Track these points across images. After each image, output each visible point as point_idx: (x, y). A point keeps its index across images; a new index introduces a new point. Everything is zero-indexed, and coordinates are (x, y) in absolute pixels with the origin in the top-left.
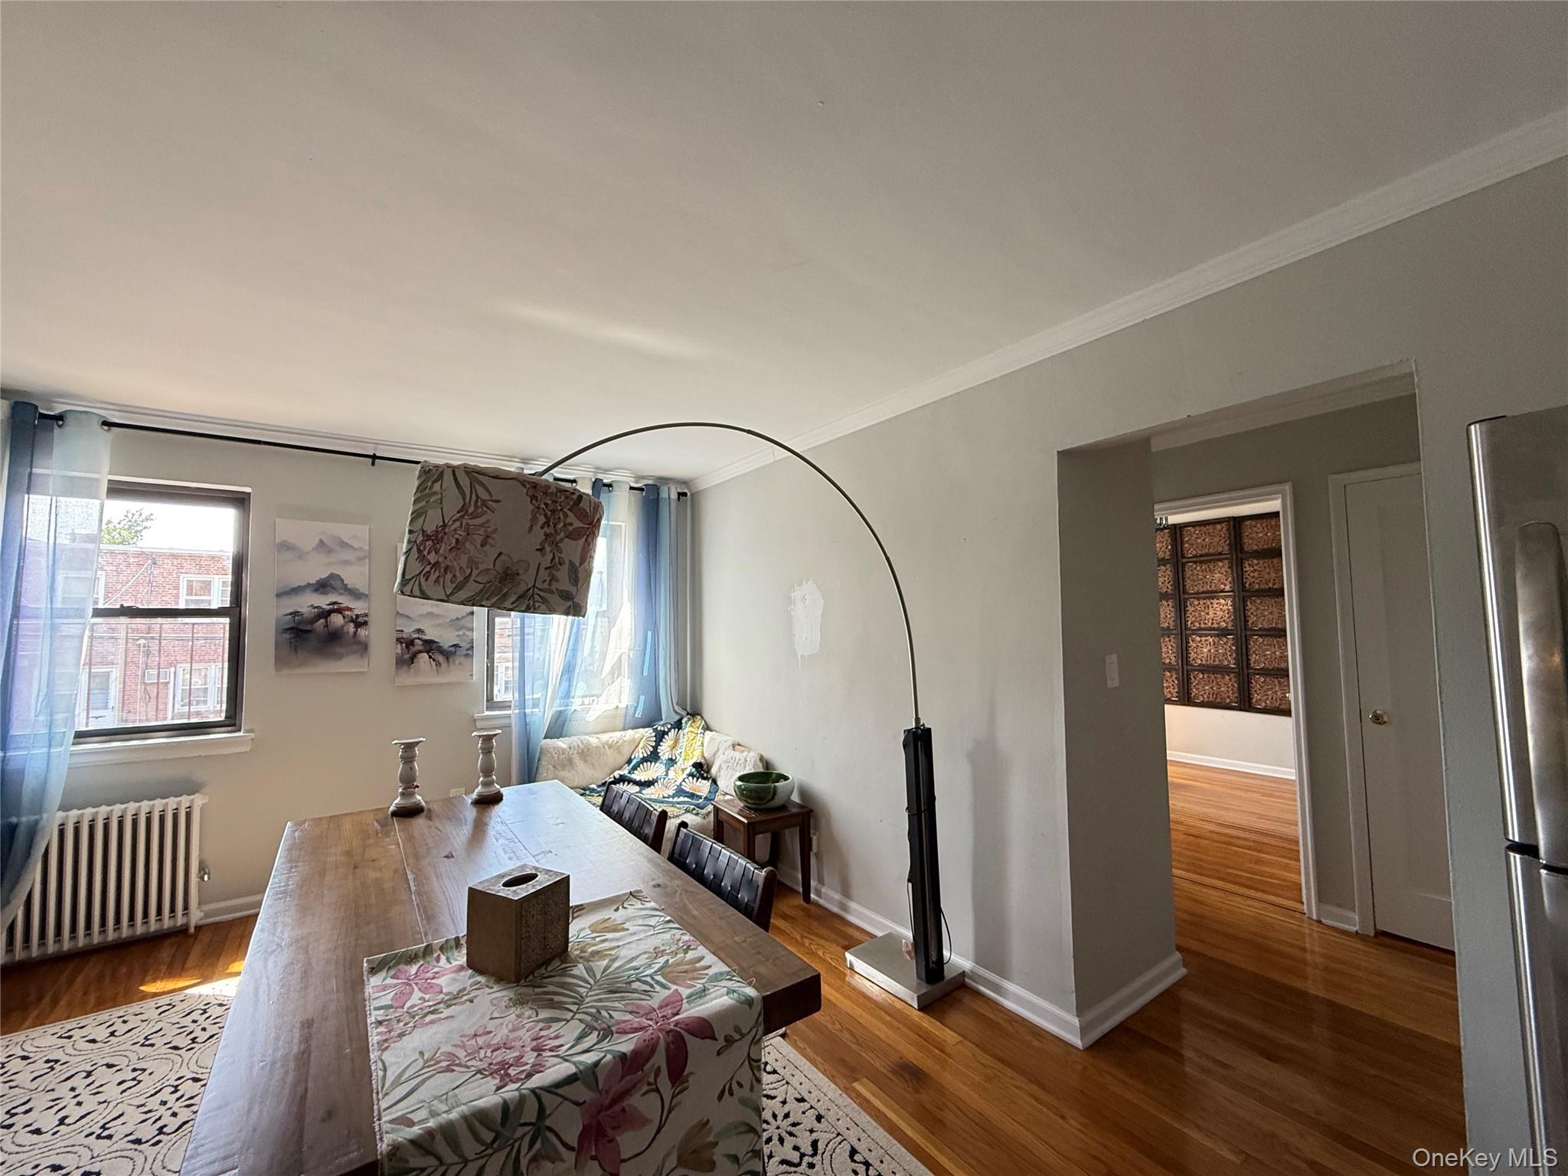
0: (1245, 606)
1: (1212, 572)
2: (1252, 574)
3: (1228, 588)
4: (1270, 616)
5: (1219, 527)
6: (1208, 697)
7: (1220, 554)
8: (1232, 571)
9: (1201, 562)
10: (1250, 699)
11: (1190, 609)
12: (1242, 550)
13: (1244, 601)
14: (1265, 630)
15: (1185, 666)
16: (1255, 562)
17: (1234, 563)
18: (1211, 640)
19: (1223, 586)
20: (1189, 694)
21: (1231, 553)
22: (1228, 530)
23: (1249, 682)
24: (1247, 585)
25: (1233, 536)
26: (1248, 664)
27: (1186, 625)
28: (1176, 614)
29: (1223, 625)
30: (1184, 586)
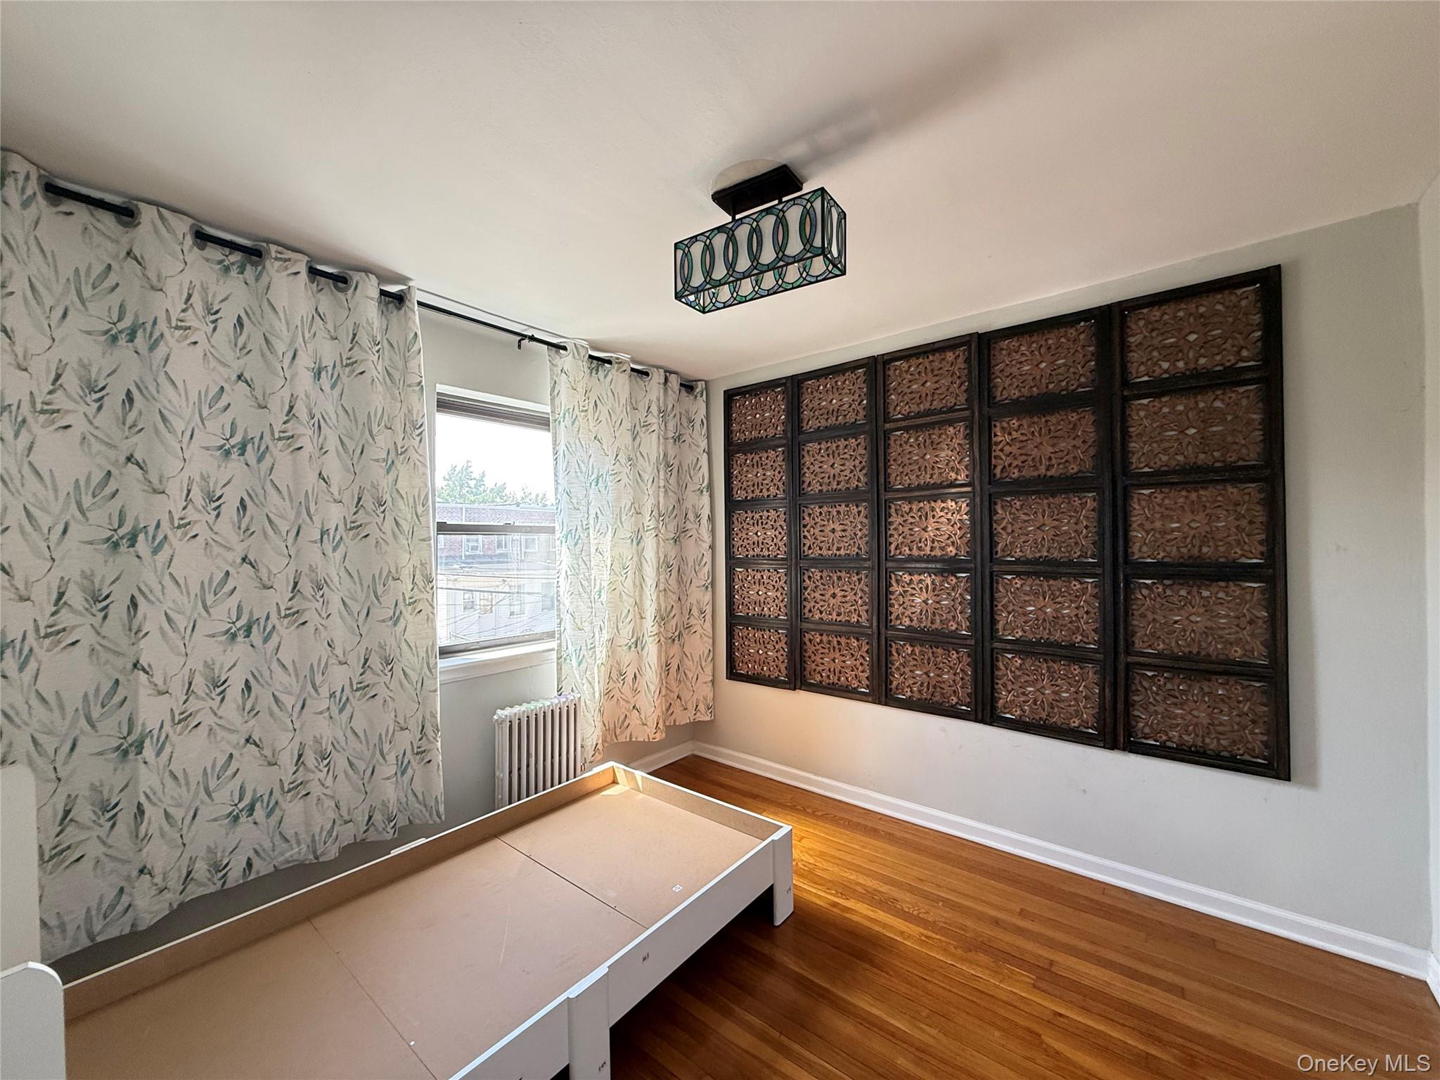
0: (992, 512)
1: (935, 446)
2: (1008, 449)
3: (962, 478)
4: (1040, 535)
5: (950, 356)
6: (920, 692)
7: (951, 410)
8: (971, 444)
9: (917, 428)
10: (994, 700)
11: (896, 519)
12: (991, 397)
13: (992, 504)
14: (1028, 562)
15: (883, 630)
16: (1015, 423)
17: (976, 427)
18: (929, 581)
19: (953, 475)
20: (888, 682)
21: (970, 408)
22: (967, 361)
23: (994, 667)
24: (998, 471)
25: (975, 373)
26: (993, 630)
27: (887, 551)
28: (872, 525)
29: (951, 550)
30: (887, 476)
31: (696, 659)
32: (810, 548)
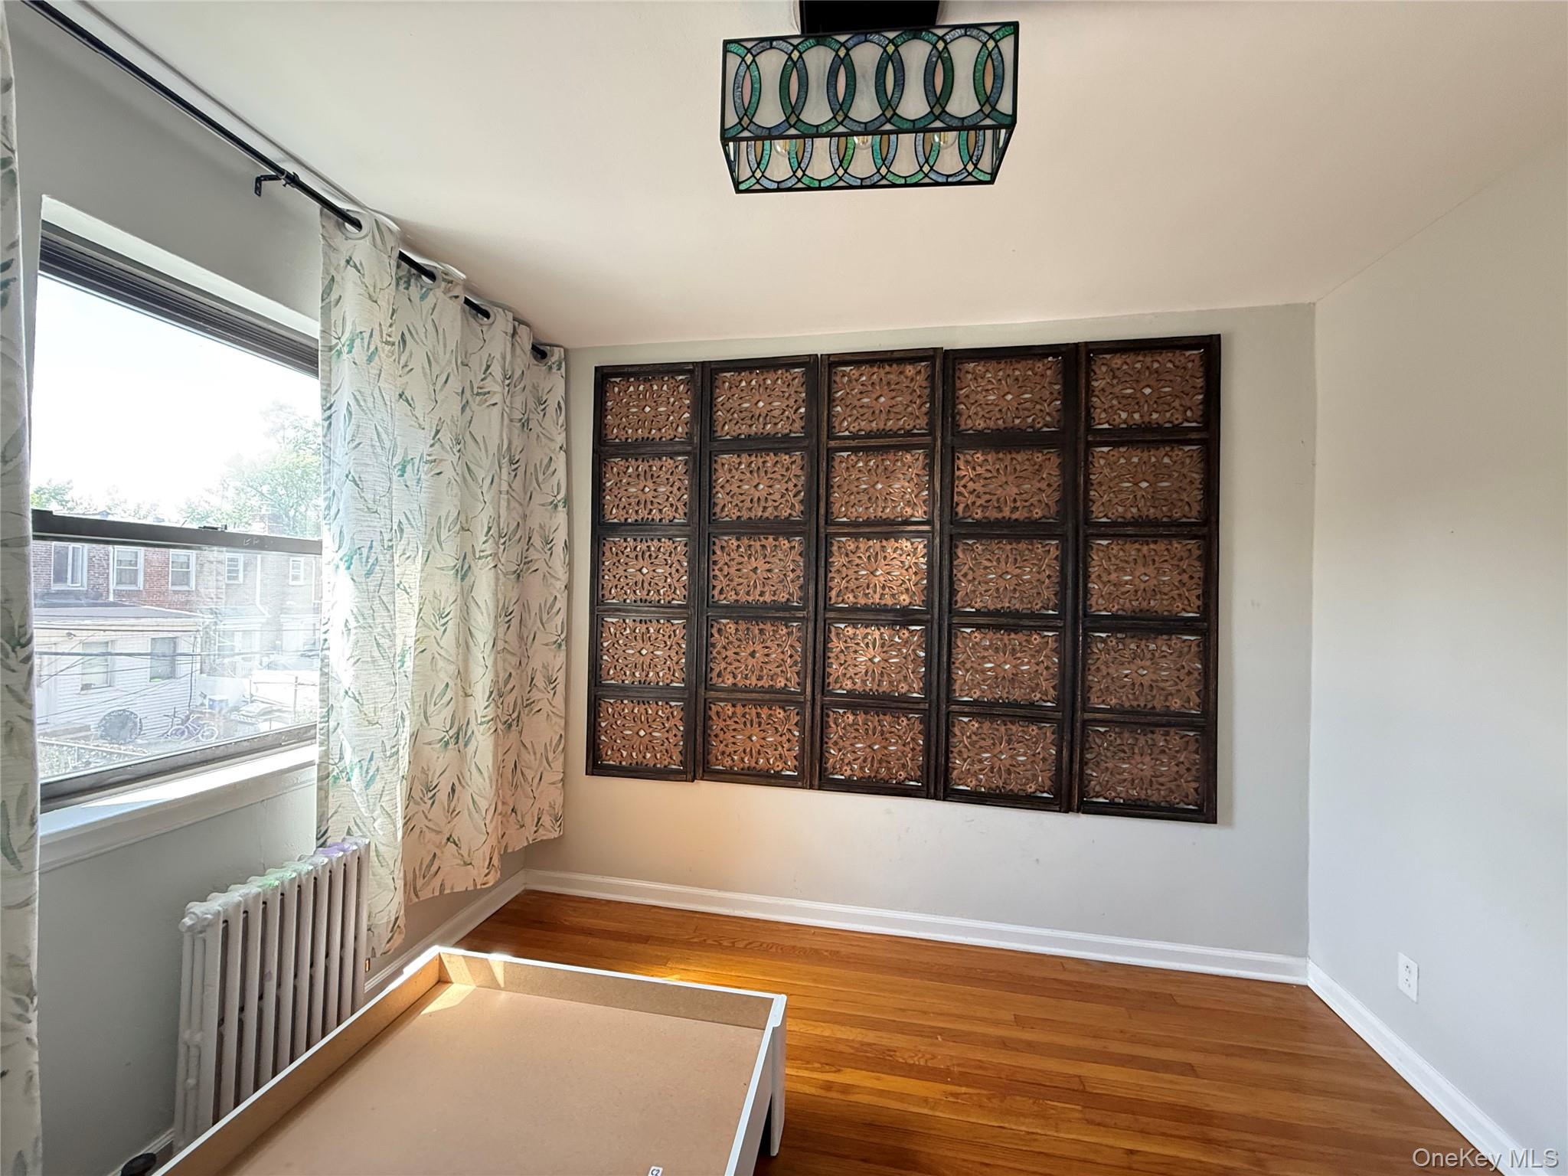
0: (952, 556)
1: (889, 475)
2: (971, 485)
3: (919, 514)
4: (1002, 584)
5: (910, 370)
6: (862, 768)
7: (909, 434)
8: (931, 475)
9: (867, 449)
10: (947, 771)
11: (838, 561)
12: (955, 425)
13: (952, 548)
14: (989, 614)
15: (818, 697)
16: (979, 457)
17: (938, 457)
18: (877, 634)
19: (909, 510)
20: (822, 758)
21: (931, 432)
22: (931, 378)
23: (949, 732)
24: (960, 509)
25: (939, 393)
26: (950, 690)
27: (827, 598)
28: (807, 567)
29: (904, 599)
30: (828, 504)
31: (540, 749)
32: (721, 592)
